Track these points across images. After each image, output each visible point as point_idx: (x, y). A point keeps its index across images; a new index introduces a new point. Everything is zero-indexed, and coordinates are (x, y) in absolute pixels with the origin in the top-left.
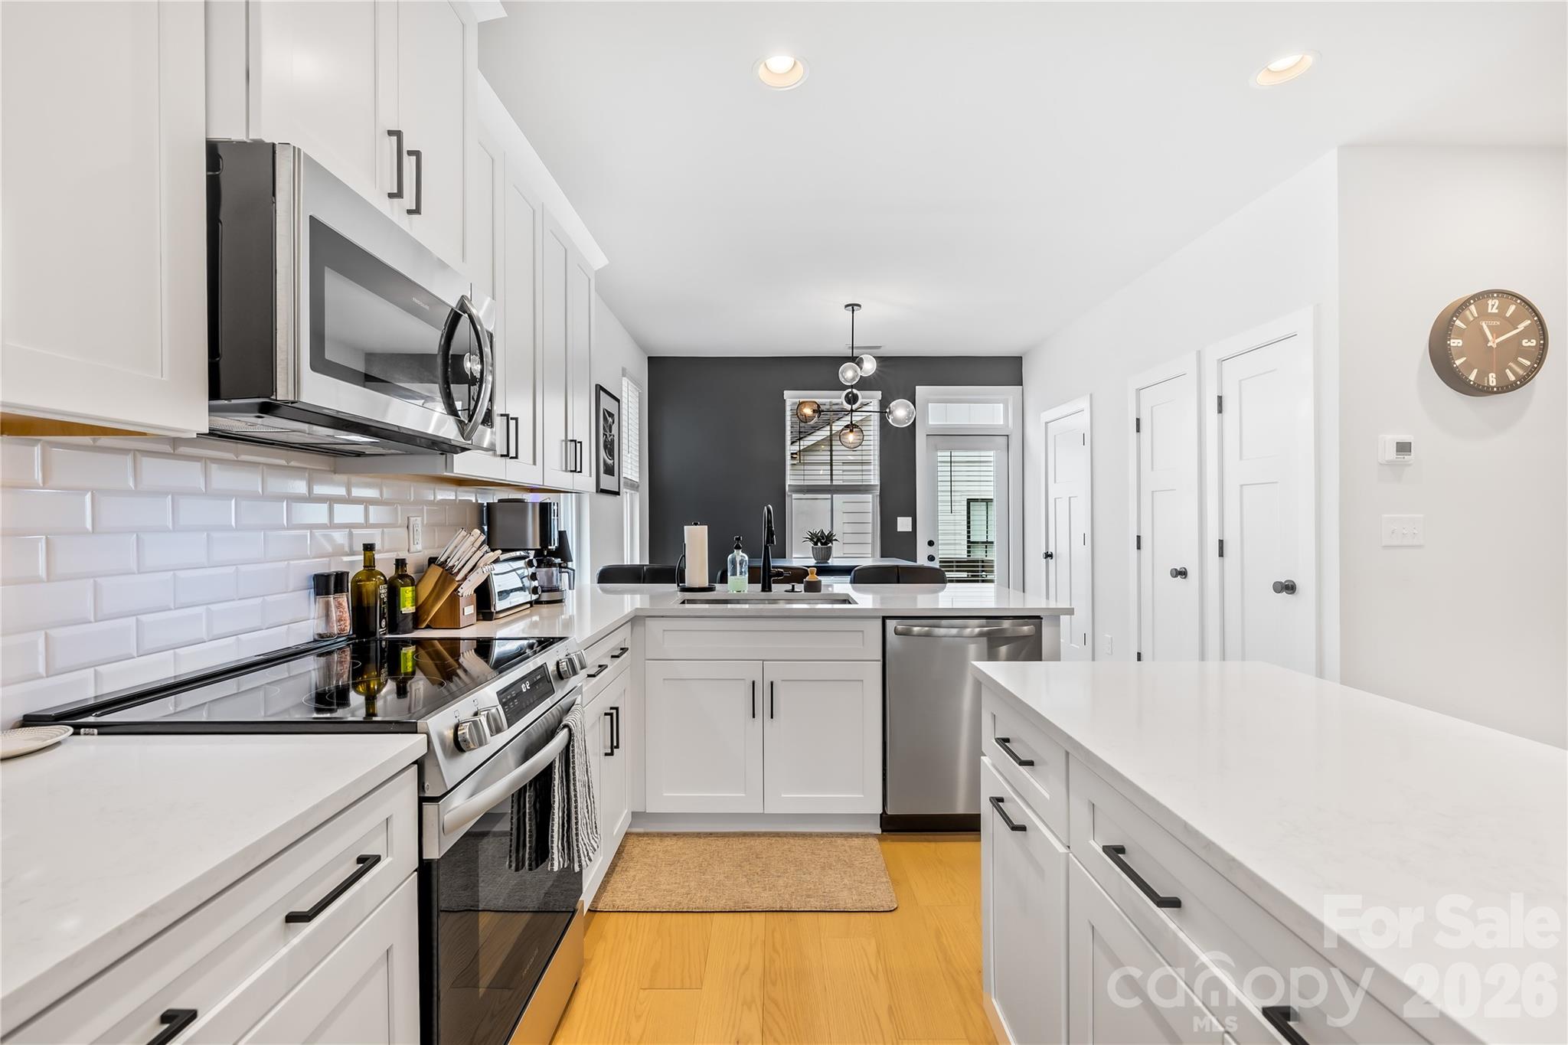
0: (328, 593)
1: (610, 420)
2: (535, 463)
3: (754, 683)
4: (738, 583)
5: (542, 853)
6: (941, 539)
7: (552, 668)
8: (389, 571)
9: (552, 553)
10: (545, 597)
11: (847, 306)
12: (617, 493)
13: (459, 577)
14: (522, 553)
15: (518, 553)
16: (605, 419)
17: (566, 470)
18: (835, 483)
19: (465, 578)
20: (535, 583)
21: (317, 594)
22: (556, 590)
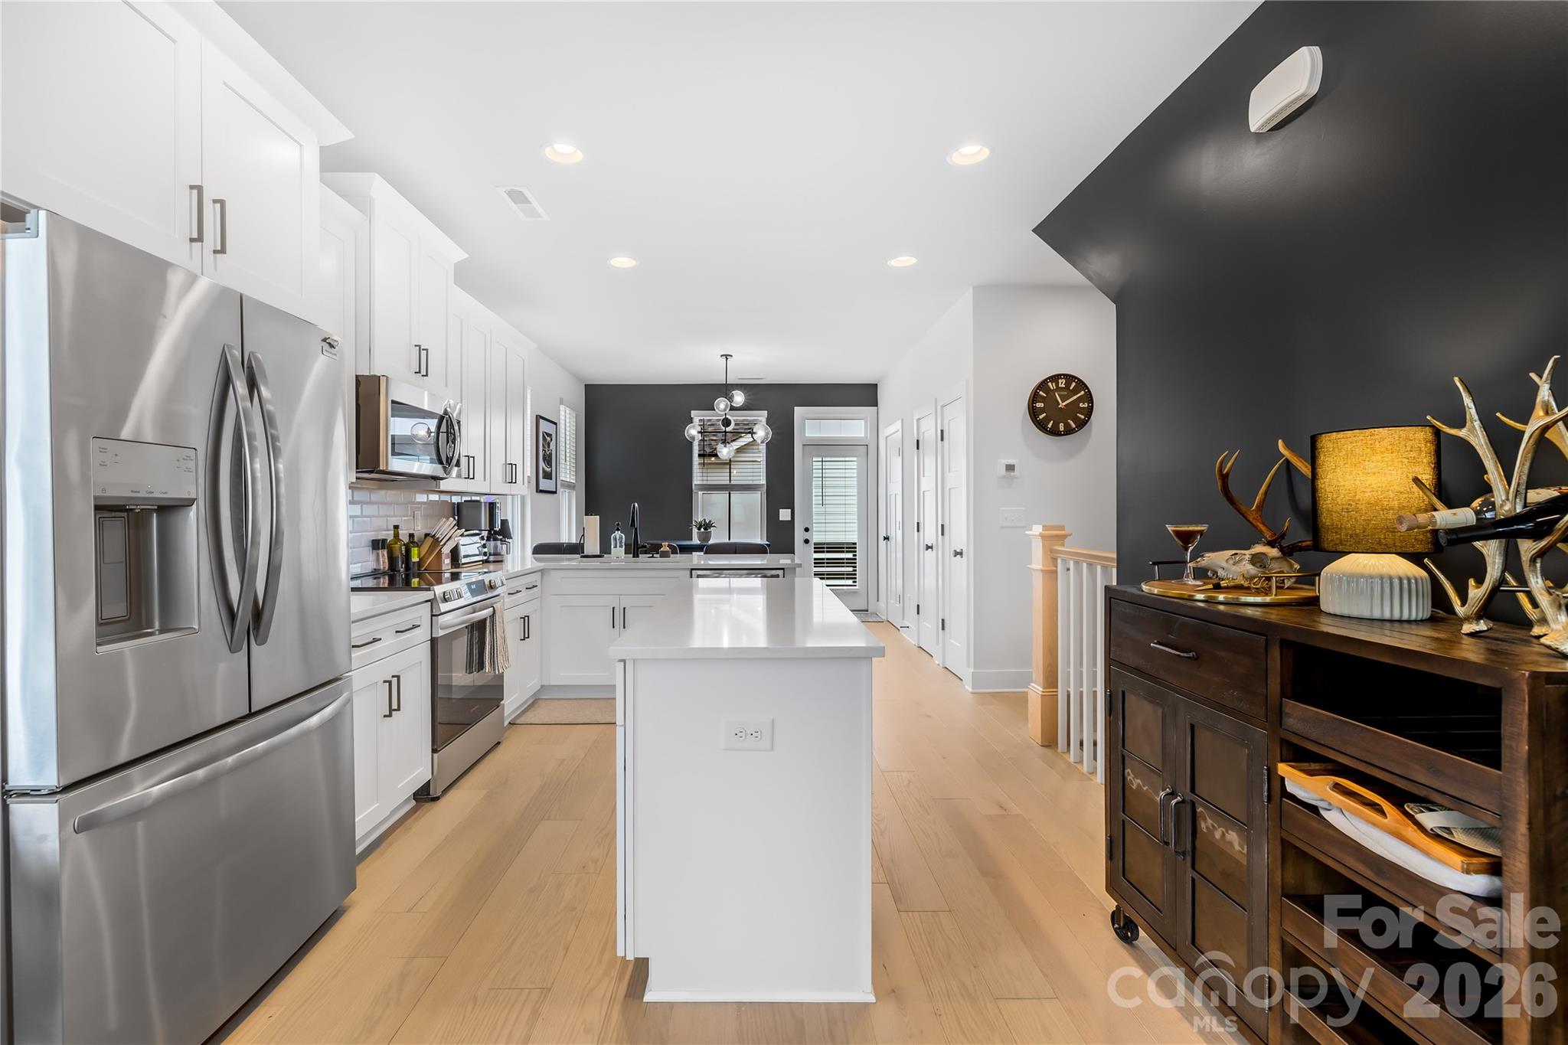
0: (379, 549)
1: (549, 439)
2: (485, 480)
3: (613, 608)
4: (618, 552)
5: (481, 666)
6: (815, 528)
7: (487, 582)
8: (406, 540)
9: (496, 533)
10: (492, 558)
11: (722, 356)
12: (555, 492)
13: (441, 544)
14: (477, 532)
15: (475, 532)
16: (544, 438)
17: (506, 482)
18: (732, 483)
19: (445, 544)
20: (486, 550)
21: (374, 549)
22: (499, 554)
